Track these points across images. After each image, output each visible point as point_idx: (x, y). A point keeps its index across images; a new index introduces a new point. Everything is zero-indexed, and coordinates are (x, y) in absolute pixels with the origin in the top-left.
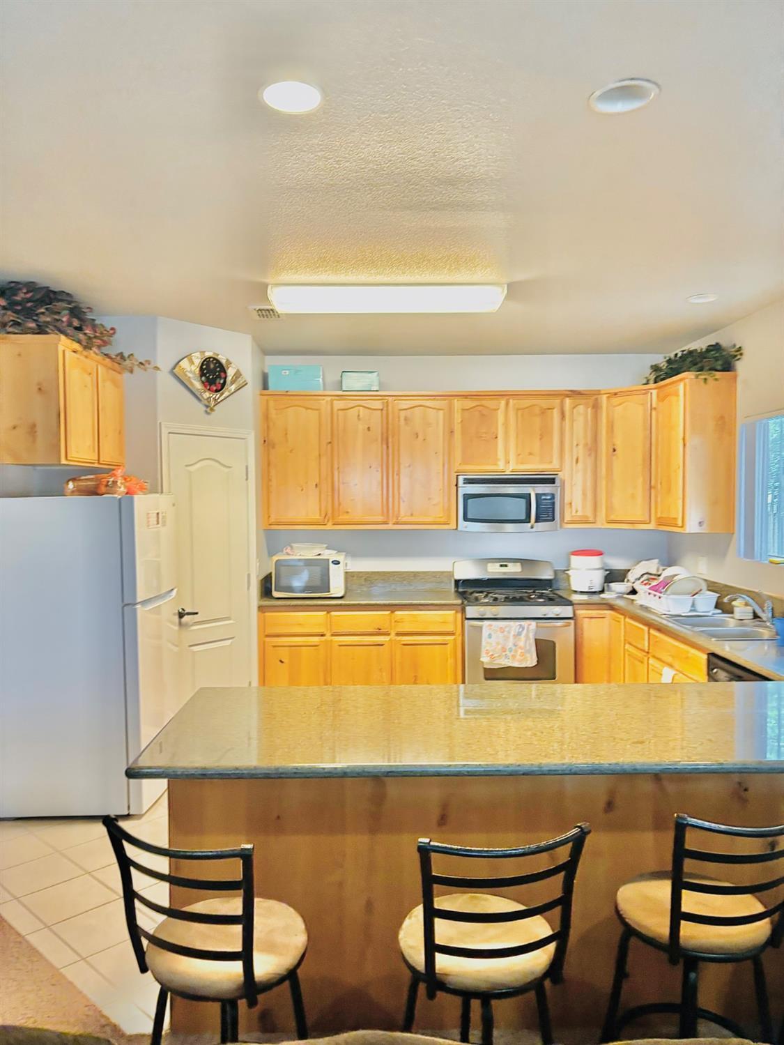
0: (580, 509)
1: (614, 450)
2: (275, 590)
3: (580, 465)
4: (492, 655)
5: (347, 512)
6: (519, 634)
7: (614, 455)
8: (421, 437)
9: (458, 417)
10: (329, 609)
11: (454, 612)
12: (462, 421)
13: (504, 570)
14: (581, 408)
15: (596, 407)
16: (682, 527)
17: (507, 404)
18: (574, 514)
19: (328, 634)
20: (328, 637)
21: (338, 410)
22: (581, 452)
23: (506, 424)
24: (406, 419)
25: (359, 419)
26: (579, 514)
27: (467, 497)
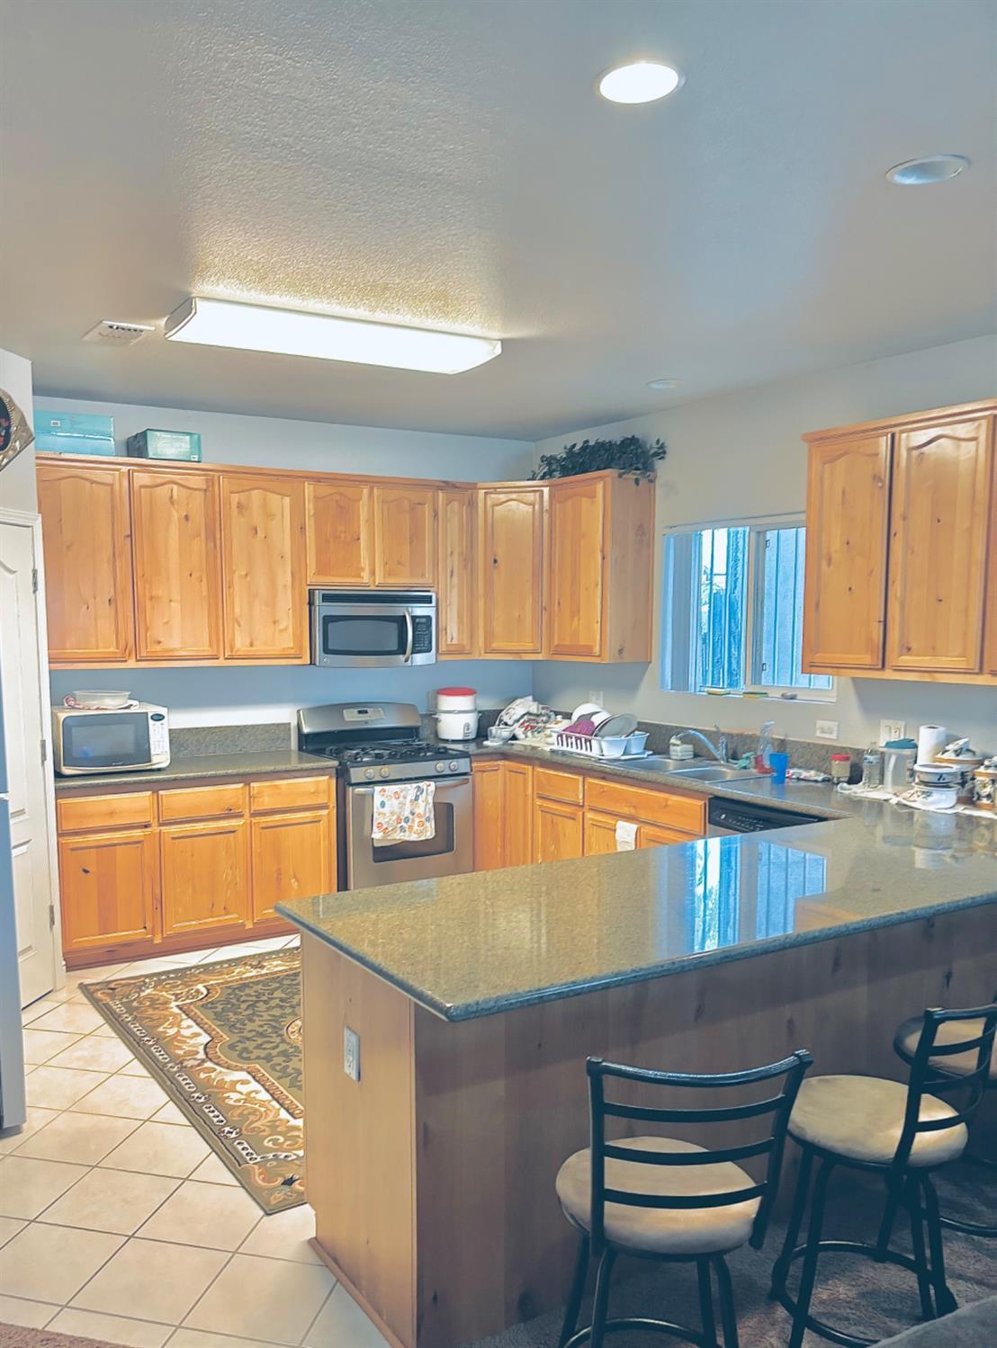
0: (455, 636)
1: (495, 561)
2: (64, 765)
3: (455, 579)
4: (387, 828)
5: (159, 642)
6: (417, 798)
7: (495, 568)
8: (261, 534)
9: (310, 507)
10: (155, 787)
11: (327, 777)
12: (315, 514)
13: (363, 717)
14: (455, 505)
15: (472, 504)
16: (599, 656)
17: (371, 492)
18: (449, 642)
19: (155, 824)
20: (155, 828)
21: (141, 487)
22: (455, 562)
23: (371, 521)
24: (240, 506)
25: (172, 503)
26: (455, 642)
27: (328, 620)
